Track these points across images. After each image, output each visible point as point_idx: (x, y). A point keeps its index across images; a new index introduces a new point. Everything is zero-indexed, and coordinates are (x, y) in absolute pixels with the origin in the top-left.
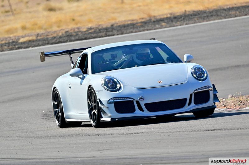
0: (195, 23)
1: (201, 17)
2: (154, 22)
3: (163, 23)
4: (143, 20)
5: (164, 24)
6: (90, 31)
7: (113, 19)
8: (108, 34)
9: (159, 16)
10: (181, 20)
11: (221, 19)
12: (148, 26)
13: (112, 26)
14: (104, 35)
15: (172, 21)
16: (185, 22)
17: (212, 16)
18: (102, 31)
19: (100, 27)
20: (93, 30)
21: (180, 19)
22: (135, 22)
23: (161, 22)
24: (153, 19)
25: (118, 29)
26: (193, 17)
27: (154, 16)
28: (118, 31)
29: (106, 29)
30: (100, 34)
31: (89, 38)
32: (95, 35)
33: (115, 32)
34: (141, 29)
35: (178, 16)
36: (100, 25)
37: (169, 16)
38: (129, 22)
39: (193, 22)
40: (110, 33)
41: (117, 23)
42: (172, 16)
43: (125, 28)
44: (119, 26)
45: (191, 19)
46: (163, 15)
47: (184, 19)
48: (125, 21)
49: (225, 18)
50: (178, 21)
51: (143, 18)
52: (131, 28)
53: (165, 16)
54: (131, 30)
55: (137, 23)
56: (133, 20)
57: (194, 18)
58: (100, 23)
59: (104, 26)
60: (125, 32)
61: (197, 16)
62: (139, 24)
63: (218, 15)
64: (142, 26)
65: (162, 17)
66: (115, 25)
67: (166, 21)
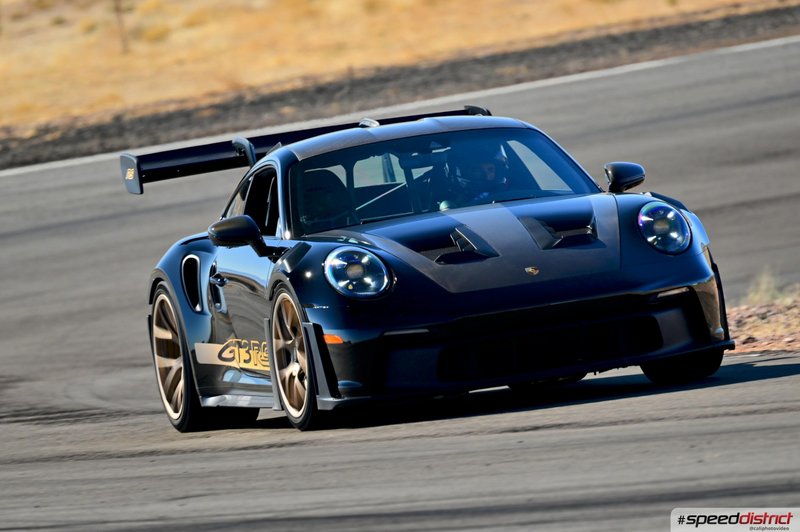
0: (387, 104)
1: (403, 87)
2: (253, 104)
3: (284, 106)
4: (217, 100)
5: (287, 110)
6: (49, 137)
7: (114, 98)
8: (110, 143)
9: (268, 85)
10: (342, 99)
11: (471, 90)
12: (236, 117)
13: (118, 118)
14: (95, 149)
15: (313, 102)
16: (358, 104)
17: (440, 82)
18: (87, 135)
19: (80, 124)
20: (57, 135)
21: (338, 95)
22: (190, 106)
23: (275, 104)
24: (249, 97)
25: (141, 127)
26: (376, 86)
27: (251, 88)
28: (140, 134)
29: (101, 131)
30: (84, 146)
31: (49, 159)
32: (67, 149)
33: (131, 139)
34: (217, 126)
35: (330, 84)
36: (76, 118)
37: (298, 84)
38: (172, 108)
39: (381, 101)
40: (116, 142)
41: (133, 112)
42: (309, 84)
43: (165, 125)
44: (141, 120)
45: (374, 92)
46: (279, 83)
47: (350, 93)
48: (158, 104)
49: (484, 86)
50: (329, 100)
51: (213, 94)
52: (182, 125)
53: (288, 87)
54: (183, 131)
55: (198, 109)
56: (182, 101)
57: (382, 89)
58: (76, 111)
59: (93, 121)
60: (163, 136)
61: (391, 84)
62: (206, 113)
63: (458, 80)
64: (215, 119)
65: (277, 89)
66: (128, 117)
67: (293, 100)
